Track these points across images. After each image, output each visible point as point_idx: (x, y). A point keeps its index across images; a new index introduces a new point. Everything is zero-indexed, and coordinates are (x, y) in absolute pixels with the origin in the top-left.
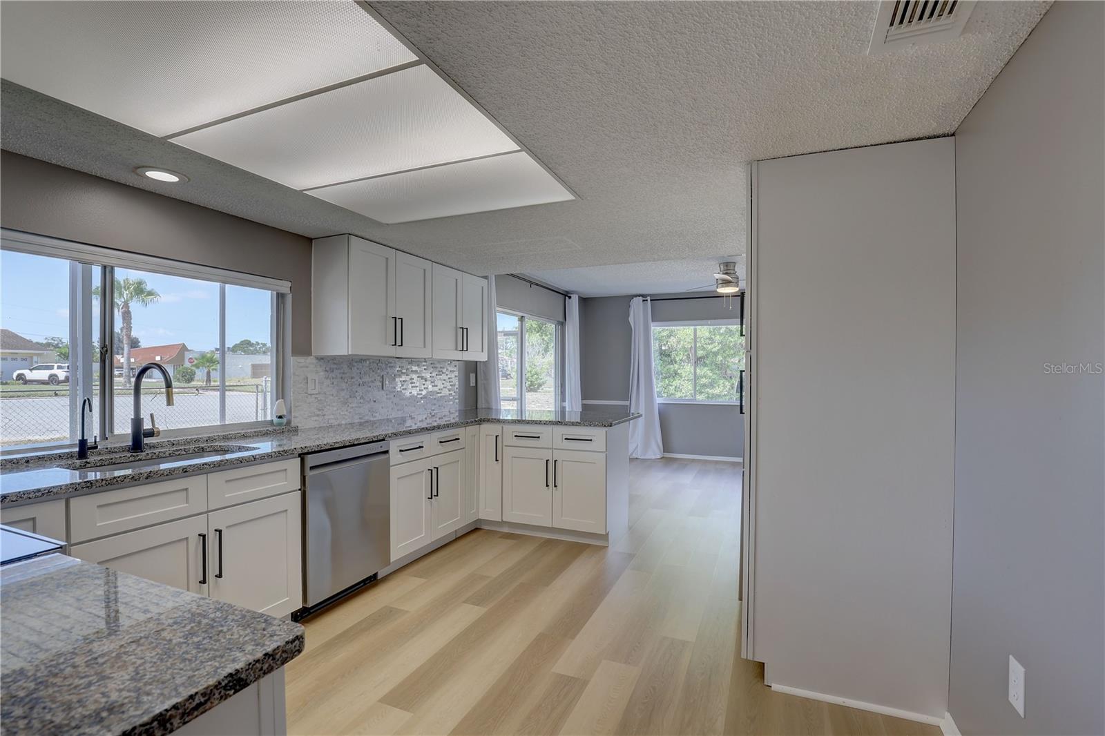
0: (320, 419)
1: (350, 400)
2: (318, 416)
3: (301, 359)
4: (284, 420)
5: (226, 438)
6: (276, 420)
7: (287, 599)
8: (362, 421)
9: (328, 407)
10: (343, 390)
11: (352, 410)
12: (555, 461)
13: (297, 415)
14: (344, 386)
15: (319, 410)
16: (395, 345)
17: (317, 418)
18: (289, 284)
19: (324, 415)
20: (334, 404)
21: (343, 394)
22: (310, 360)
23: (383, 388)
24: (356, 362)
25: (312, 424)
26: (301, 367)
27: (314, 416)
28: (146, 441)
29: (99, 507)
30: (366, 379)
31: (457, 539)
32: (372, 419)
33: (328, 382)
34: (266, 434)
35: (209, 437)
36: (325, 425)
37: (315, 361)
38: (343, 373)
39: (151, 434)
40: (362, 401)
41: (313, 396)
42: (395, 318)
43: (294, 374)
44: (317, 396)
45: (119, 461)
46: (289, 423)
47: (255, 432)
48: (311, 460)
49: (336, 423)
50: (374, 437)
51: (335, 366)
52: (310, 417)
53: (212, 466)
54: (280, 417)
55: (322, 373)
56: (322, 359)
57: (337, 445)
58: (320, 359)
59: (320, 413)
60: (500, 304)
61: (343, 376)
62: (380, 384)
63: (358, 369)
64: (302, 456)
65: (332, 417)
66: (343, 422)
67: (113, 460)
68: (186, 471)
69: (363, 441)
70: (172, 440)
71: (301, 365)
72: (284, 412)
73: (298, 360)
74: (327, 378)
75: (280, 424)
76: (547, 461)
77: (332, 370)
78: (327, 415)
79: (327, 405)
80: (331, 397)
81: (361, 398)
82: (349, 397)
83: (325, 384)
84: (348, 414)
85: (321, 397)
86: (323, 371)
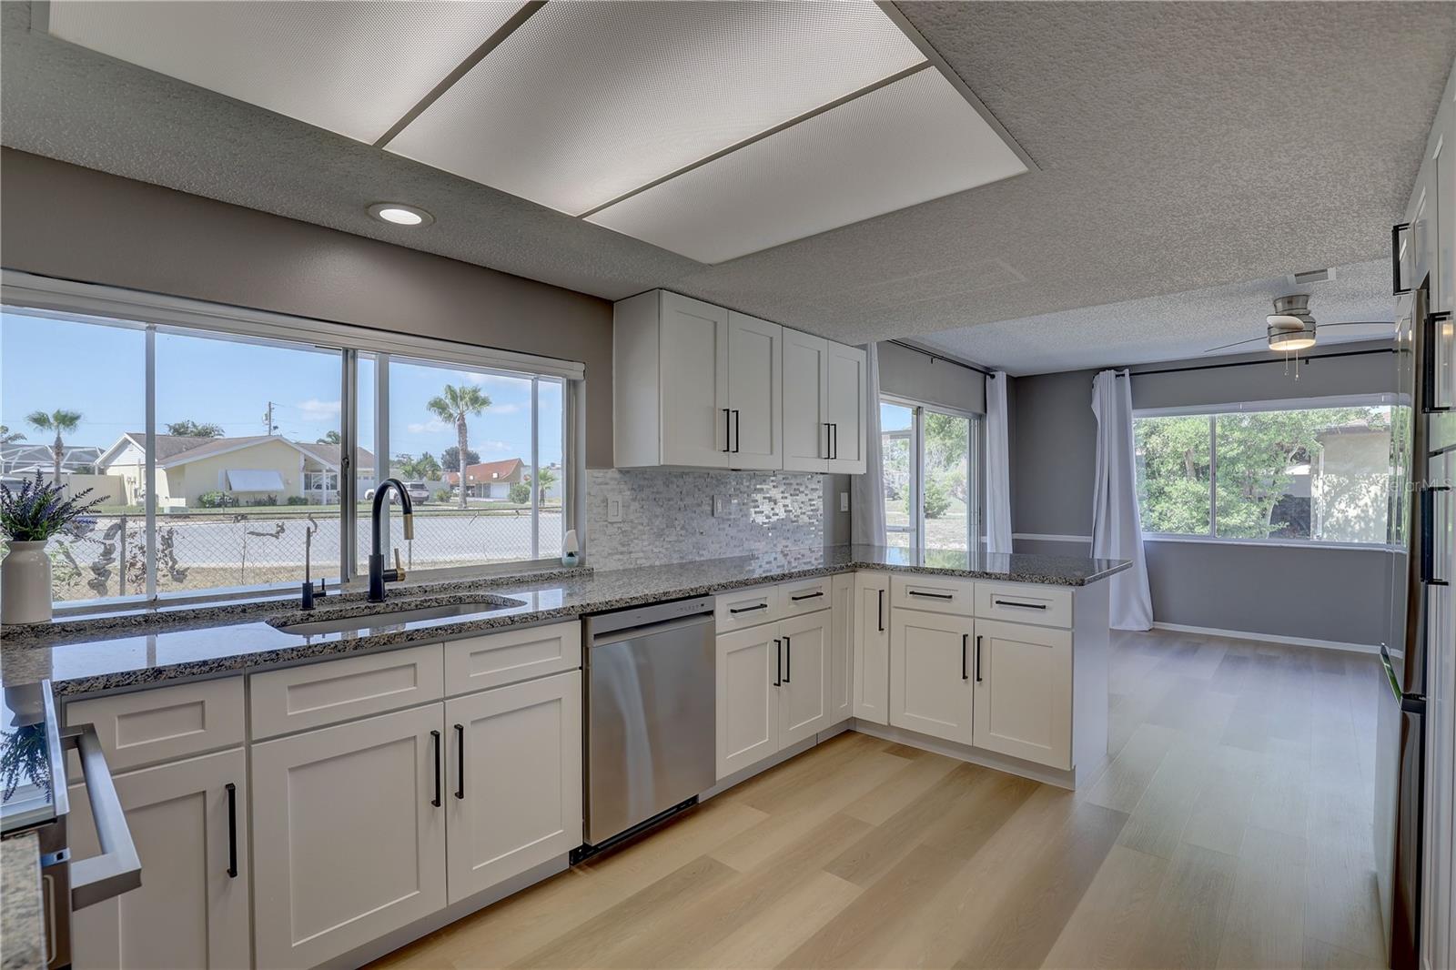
0: (625, 557)
1: (666, 532)
2: (622, 553)
3: (599, 474)
4: (576, 559)
5: (495, 584)
6: (565, 559)
7: (561, 831)
8: (684, 561)
9: (636, 541)
10: (657, 516)
11: (669, 546)
12: (979, 638)
13: (594, 551)
14: (658, 511)
15: (623, 546)
16: (728, 450)
17: (621, 557)
18: (582, 367)
19: (631, 553)
20: (644, 537)
21: (656, 522)
22: (612, 473)
23: (713, 515)
24: (676, 476)
25: (613, 564)
26: (599, 484)
27: (616, 554)
28: (388, 586)
29: (291, 688)
30: (688, 501)
31: (820, 747)
32: (697, 559)
33: (635, 506)
34: (550, 579)
35: (472, 582)
36: (632, 566)
37: (617, 475)
38: (657, 493)
39: (393, 577)
40: (683, 532)
41: (615, 525)
42: (728, 410)
43: (589, 494)
44: (621, 525)
45: (350, 614)
46: (582, 563)
47: (535, 576)
48: (596, 625)
49: (648, 565)
50: (692, 590)
51: (646, 482)
52: (610, 555)
53: (449, 631)
54: (571, 555)
55: (629, 493)
56: (628, 472)
57: (635, 603)
58: (625, 472)
59: (625, 549)
60: (885, 388)
61: (657, 496)
62: (710, 508)
63: (678, 486)
64: (584, 618)
65: (641, 555)
66: (657, 563)
67: (343, 613)
68: (412, 639)
69: (674, 597)
70: (423, 584)
71: (600, 480)
72: (575, 548)
73: (595, 475)
74: (634, 500)
75: (570, 565)
76: (965, 637)
77: (641, 488)
78: (635, 552)
79: (635, 539)
80: (641, 527)
81: (682, 528)
82: (665, 526)
83: (632, 508)
84: (664, 551)
85: (626, 527)
86: (629, 489)
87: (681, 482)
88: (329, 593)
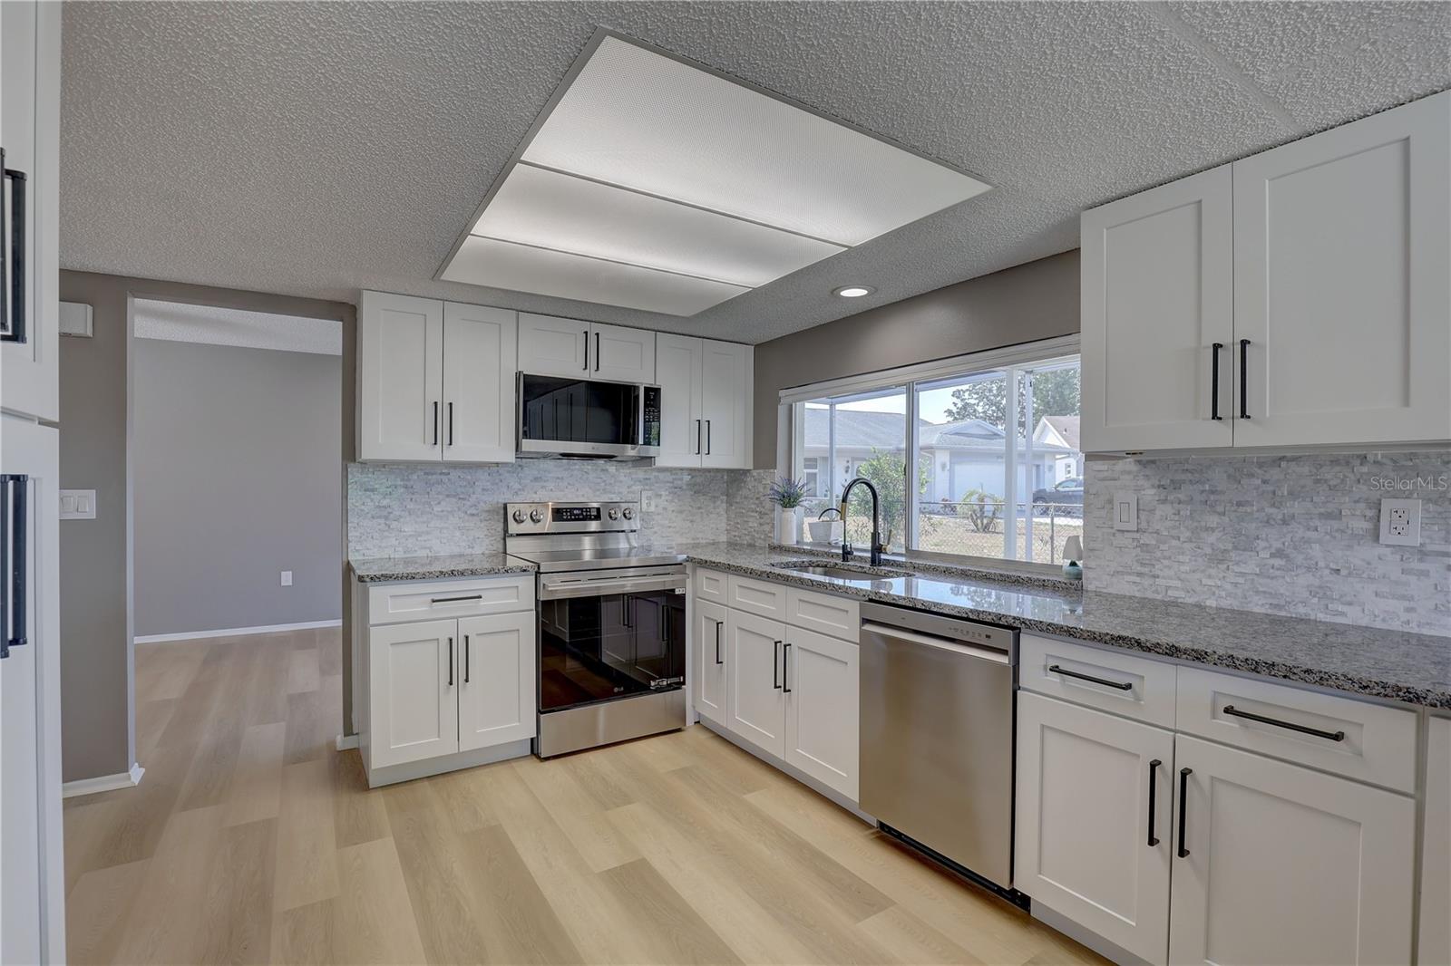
0: (1147, 582)
2: (1140, 574)
3: (1102, 466)
7: (845, 775)
8: (1283, 613)
9: (1166, 562)
10: (1213, 530)
11: (1241, 580)
13: (1094, 564)
14: (1213, 520)
15: (1143, 565)
20: (1181, 558)
21: (1212, 538)
22: (1125, 465)
23: (1376, 538)
24: (1260, 465)
25: (1124, 586)
26: (1103, 479)
27: (1129, 574)
30: (1296, 508)
32: (1321, 617)
33: (1168, 510)
37: (1134, 467)
38: (1213, 492)
40: (1277, 562)
41: (1126, 535)
43: (1088, 492)
44: (1137, 535)
52: (1122, 573)
54: (1074, 564)
55: (1152, 491)
57: (900, 602)
59: (1146, 570)
61: (1212, 497)
62: (1365, 526)
63: (1264, 482)
65: (1178, 583)
66: (1212, 603)
69: (946, 611)
71: (1102, 475)
73: (1096, 468)
74: (1164, 501)
77: (1177, 486)
78: (1164, 578)
79: (1165, 558)
80: (1174, 543)
81: (1279, 554)
82: (1230, 546)
83: (1158, 513)
84: (1228, 587)
85: (1145, 539)
86: (1153, 486)
87: (1275, 474)
88: (855, 553)
